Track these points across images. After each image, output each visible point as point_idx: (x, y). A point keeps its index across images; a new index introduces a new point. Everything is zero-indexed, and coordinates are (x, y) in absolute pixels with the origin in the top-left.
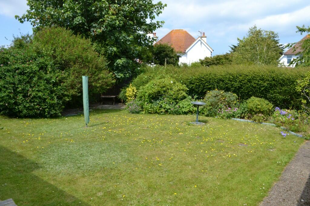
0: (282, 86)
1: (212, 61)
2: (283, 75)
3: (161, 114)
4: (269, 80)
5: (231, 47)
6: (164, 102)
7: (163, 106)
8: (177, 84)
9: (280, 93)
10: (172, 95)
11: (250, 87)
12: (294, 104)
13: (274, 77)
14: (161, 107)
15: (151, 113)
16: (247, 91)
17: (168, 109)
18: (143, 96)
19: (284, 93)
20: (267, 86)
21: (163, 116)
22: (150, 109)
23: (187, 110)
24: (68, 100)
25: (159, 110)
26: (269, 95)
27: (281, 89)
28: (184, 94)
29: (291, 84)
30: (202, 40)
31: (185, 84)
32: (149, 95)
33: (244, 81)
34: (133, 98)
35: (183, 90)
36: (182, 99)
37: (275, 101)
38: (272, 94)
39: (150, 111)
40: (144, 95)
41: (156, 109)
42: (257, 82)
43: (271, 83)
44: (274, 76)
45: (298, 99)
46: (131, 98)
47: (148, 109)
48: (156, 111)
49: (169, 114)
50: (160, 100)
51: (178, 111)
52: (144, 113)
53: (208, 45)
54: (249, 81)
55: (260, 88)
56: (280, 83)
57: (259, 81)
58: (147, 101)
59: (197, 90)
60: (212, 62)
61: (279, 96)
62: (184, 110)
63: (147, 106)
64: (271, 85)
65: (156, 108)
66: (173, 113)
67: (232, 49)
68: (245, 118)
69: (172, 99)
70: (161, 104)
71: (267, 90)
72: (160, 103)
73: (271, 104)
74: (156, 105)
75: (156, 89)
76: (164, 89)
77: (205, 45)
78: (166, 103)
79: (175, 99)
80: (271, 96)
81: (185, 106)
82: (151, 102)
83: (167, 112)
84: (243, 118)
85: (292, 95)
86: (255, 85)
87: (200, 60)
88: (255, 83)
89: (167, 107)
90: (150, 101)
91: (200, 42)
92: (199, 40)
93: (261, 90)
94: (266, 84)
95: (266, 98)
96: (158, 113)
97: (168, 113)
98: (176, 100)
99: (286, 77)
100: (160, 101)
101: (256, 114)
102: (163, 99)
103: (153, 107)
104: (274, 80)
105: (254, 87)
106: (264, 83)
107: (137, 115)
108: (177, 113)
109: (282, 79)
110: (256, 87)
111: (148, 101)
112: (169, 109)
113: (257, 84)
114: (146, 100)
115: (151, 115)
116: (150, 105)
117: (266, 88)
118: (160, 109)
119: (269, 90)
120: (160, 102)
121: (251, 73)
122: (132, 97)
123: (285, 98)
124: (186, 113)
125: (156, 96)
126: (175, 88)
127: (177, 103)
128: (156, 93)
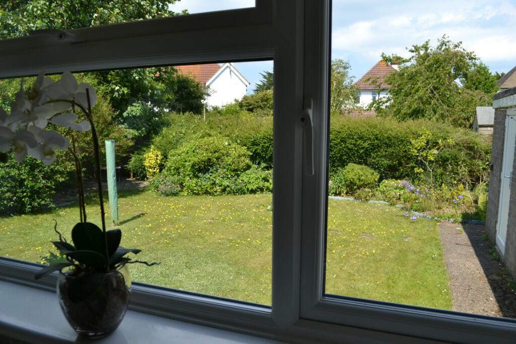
0: (387, 147)
1: (257, 102)
2: (389, 132)
3: (214, 195)
4: (370, 139)
5: (263, 75)
6: (219, 176)
7: (217, 182)
8: (234, 146)
9: (385, 156)
10: (230, 165)
11: (345, 149)
12: (403, 171)
13: (376, 135)
14: (214, 184)
15: (198, 194)
16: (339, 155)
17: (226, 188)
18: (180, 166)
19: (390, 157)
20: (367, 148)
21: (219, 197)
22: (195, 188)
23: (254, 188)
24: (61, 180)
25: (211, 189)
26: (370, 160)
27: (386, 152)
28: (248, 161)
29: (400, 144)
30: (231, 67)
31: (245, 146)
32: (193, 166)
33: (334, 140)
34: (157, 169)
35: (244, 155)
36: (245, 170)
37: (378, 168)
38: (374, 158)
39: (195, 190)
40: (184, 166)
41: (207, 188)
42: (353, 142)
43: (373, 142)
44: (378, 132)
45: (407, 164)
46: (154, 169)
47: (191, 188)
48: (206, 190)
49: (228, 193)
50: (212, 172)
51: (242, 188)
52: (186, 195)
53: (241, 74)
54: (343, 140)
55: (357, 150)
56: (386, 144)
57: (356, 141)
58: (189, 175)
59: (263, 154)
60: (256, 104)
61: (383, 161)
62: (250, 187)
63: (190, 182)
64: (373, 145)
65: (206, 186)
66: (234, 193)
67: (265, 77)
68: (342, 194)
69: (230, 170)
70: (214, 180)
71: (367, 153)
72: (211, 178)
73: (377, 173)
74: (205, 181)
75: (203, 156)
76: (217, 154)
77: (237, 75)
78: (223, 178)
79: (235, 170)
80: (373, 160)
81: (252, 181)
82: (198, 177)
83: (224, 190)
84: (339, 194)
85: (400, 159)
86: (350, 146)
87: (236, 100)
88: (351, 144)
89: (224, 184)
90: (194, 175)
91: (228, 70)
92: (227, 66)
93: (359, 153)
94: (366, 145)
95: (366, 164)
96: (210, 194)
97: (226, 193)
98: (236, 172)
99: (393, 134)
100: (210, 174)
101: (359, 188)
102: (217, 170)
103: (199, 183)
104: (377, 139)
105: (349, 149)
106: (364, 143)
107: (176, 198)
108: (241, 192)
109: (388, 138)
110: (352, 149)
111: (191, 176)
112: (228, 186)
113: (355, 145)
114: (187, 173)
115: (199, 197)
116: (194, 182)
117: (367, 150)
118: (213, 188)
119: (370, 152)
120: (211, 176)
121: (346, 128)
122: (155, 167)
123: (392, 163)
124: (253, 192)
125: (205, 167)
126: (234, 153)
127: (238, 176)
128: (205, 162)
